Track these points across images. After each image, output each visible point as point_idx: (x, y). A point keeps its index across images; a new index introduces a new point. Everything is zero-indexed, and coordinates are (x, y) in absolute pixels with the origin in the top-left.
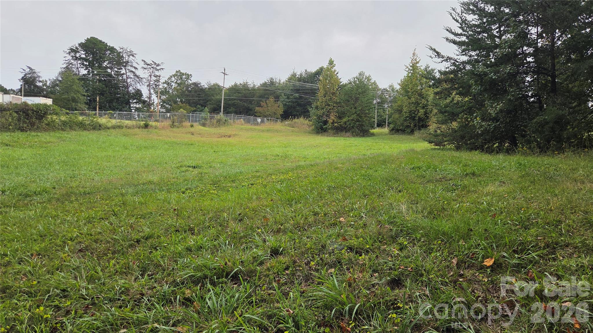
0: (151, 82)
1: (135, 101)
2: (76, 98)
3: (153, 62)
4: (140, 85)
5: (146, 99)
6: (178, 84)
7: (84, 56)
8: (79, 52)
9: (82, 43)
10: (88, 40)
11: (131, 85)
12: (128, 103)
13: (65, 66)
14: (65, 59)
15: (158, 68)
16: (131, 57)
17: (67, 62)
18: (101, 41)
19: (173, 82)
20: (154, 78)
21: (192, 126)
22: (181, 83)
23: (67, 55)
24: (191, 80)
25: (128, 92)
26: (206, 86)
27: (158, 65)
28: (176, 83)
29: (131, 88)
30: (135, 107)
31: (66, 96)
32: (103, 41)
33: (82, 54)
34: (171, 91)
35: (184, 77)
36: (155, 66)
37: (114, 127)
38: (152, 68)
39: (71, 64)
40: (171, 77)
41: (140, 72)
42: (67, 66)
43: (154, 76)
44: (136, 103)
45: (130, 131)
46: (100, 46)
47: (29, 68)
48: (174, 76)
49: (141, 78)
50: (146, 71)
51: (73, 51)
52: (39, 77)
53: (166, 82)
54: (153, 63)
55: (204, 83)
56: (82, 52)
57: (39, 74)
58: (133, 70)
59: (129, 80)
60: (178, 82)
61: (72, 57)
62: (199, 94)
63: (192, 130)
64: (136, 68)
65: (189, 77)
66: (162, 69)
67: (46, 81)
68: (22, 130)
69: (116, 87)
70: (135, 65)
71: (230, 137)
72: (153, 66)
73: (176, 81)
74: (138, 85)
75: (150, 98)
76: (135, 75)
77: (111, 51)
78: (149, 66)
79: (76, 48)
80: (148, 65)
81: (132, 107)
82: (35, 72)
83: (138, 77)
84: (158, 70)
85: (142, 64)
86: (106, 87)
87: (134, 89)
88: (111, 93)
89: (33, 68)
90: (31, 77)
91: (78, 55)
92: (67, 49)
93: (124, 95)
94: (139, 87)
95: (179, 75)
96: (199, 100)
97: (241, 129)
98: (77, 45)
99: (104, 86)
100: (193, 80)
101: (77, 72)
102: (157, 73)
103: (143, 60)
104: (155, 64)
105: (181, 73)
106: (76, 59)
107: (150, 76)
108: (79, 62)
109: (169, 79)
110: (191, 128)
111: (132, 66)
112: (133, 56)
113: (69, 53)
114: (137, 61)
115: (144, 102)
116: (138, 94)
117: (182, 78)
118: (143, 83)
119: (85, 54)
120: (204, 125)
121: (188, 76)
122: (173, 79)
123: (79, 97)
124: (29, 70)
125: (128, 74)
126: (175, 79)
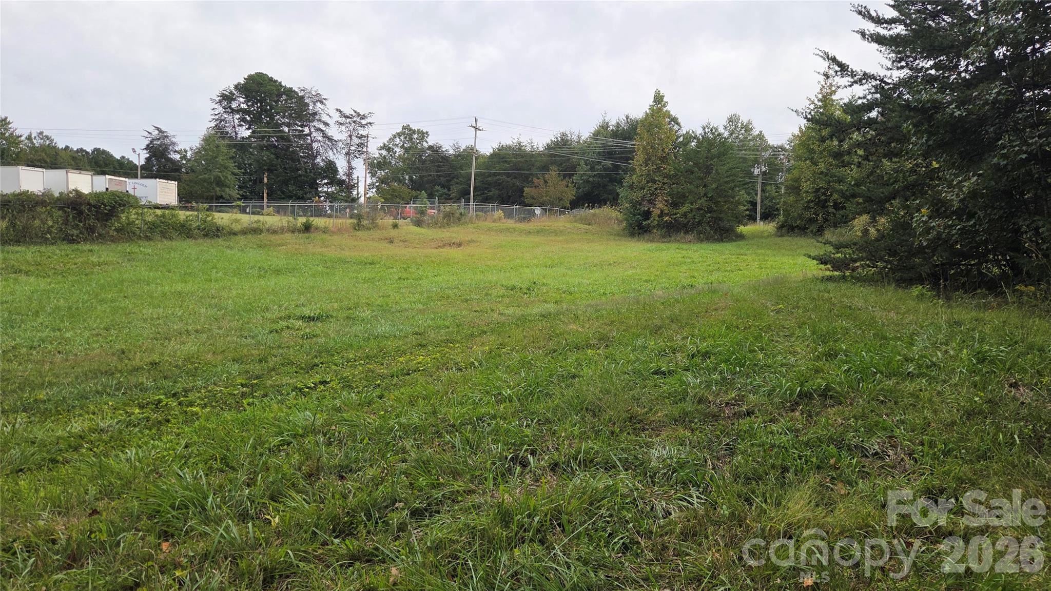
0: (353, 148)
1: (326, 181)
2: (223, 179)
3: (355, 112)
4: (334, 154)
5: (344, 178)
6: (406, 149)
7: (244, 106)
8: (235, 100)
9: (239, 84)
10: (250, 79)
11: (318, 153)
12: (314, 186)
13: (213, 124)
14: (213, 112)
15: (364, 122)
16: (319, 104)
17: (217, 117)
18: (271, 79)
19: (397, 145)
20: (356, 141)
21: (395, 226)
22: (410, 148)
23: (217, 106)
24: (427, 142)
25: (314, 164)
26: (451, 152)
27: (364, 117)
28: (402, 147)
29: (318, 160)
30: (325, 192)
31: (206, 176)
32: (275, 78)
33: (240, 102)
34: (393, 162)
35: (415, 136)
36: (356, 120)
37: (244, 232)
38: (354, 122)
39: (223, 120)
40: (395, 136)
41: (333, 132)
42: (216, 126)
43: (357, 136)
44: (326, 184)
45: (273, 238)
46: (269, 87)
47: (158, 129)
48: (399, 135)
49: (335, 141)
50: (343, 128)
51: (226, 98)
52: (174, 144)
53: (384, 147)
54: (354, 114)
55: (448, 148)
56: (242, 100)
57: (174, 139)
58: (322, 126)
59: (315, 145)
60: (405, 145)
61: (224, 108)
62: (439, 166)
63: (393, 233)
64: (326, 124)
65: (423, 137)
66: (370, 123)
67: (186, 151)
68: (71, 240)
69: (294, 158)
70: (325, 118)
71: (459, 245)
72: (355, 119)
73: (402, 144)
74: (331, 153)
75: (349, 175)
76: (325, 136)
77: (287, 95)
78: (348, 120)
79: (231, 93)
80: (348, 117)
81: (321, 192)
82: (167, 137)
83: (330, 139)
84: (363, 126)
85: (336, 117)
86: (277, 157)
87: (323, 160)
88: (285, 168)
89: (164, 129)
90: (160, 145)
91: (234, 105)
92: (215, 95)
93: (306, 172)
94: (331, 156)
95: (408, 133)
96: (439, 176)
97: (489, 229)
98: (232, 88)
99: (272, 156)
100: (431, 141)
101: (233, 134)
102: (362, 132)
103: (337, 110)
104: (359, 115)
105: (410, 130)
106: (233, 111)
107: (350, 136)
108: (238, 116)
109: (391, 140)
110: (392, 230)
111: (319, 120)
112: (322, 102)
113: (220, 102)
114: (329, 112)
115: (341, 183)
116: (331, 167)
117: (411, 139)
118: (339, 150)
119: (246, 102)
120: (418, 223)
121: (423, 135)
122: (398, 140)
123: (226, 177)
124: (157, 132)
125: (314, 134)
126: (401, 140)
